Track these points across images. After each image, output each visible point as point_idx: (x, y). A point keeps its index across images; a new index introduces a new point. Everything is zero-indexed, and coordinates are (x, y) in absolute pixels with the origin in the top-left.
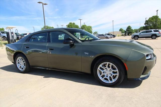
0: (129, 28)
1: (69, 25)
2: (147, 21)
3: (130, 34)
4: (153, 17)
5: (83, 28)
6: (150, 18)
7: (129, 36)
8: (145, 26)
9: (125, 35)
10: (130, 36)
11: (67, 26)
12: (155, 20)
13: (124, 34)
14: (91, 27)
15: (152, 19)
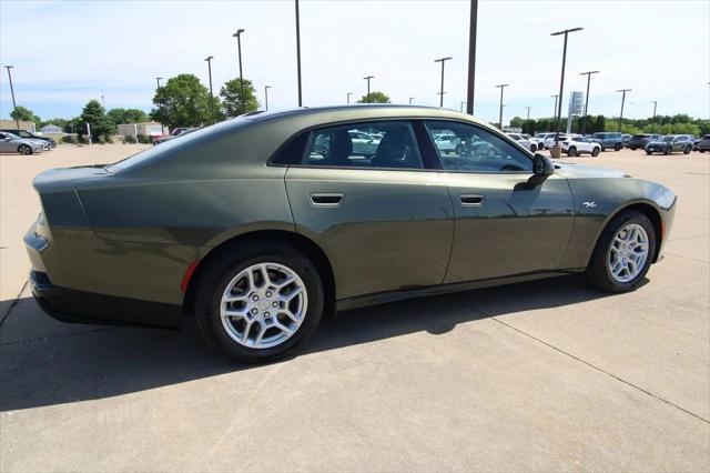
0: (92, 110)
2: (161, 91)
3: (102, 138)
4: (182, 77)
6: (170, 81)
7: (97, 146)
8: (157, 108)
9: (82, 141)
10: (103, 143)
12: (190, 90)
13: (76, 135)
15: (182, 85)
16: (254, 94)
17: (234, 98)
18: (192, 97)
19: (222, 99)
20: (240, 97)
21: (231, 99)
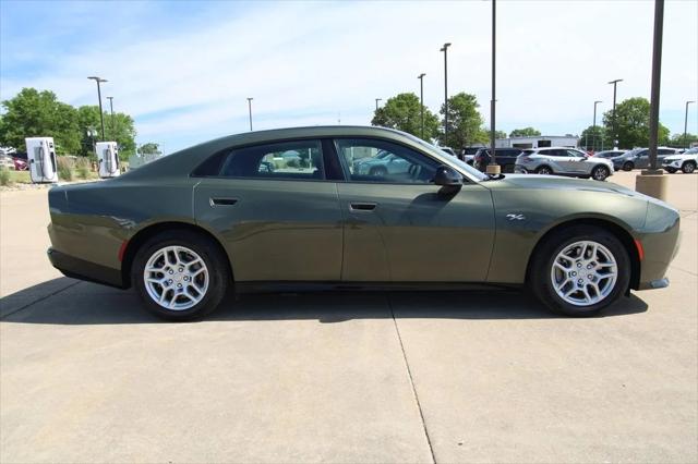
1: (21, 103)
2: (379, 112)
4: (401, 97)
5: (84, 119)
6: (390, 101)
11: (7, 103)
12: (407, 109)
14: (128, 120)
15: (399, 105)
16: (477, 109)
17: (455, 115)
18: (410, 117)
19: (442, 117)
20: (461, 114)
21: (452, 117)
